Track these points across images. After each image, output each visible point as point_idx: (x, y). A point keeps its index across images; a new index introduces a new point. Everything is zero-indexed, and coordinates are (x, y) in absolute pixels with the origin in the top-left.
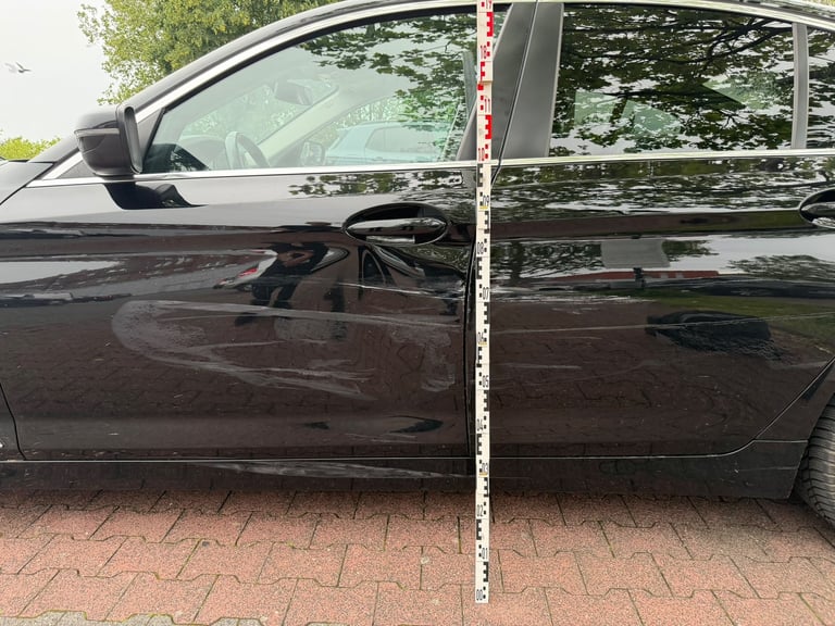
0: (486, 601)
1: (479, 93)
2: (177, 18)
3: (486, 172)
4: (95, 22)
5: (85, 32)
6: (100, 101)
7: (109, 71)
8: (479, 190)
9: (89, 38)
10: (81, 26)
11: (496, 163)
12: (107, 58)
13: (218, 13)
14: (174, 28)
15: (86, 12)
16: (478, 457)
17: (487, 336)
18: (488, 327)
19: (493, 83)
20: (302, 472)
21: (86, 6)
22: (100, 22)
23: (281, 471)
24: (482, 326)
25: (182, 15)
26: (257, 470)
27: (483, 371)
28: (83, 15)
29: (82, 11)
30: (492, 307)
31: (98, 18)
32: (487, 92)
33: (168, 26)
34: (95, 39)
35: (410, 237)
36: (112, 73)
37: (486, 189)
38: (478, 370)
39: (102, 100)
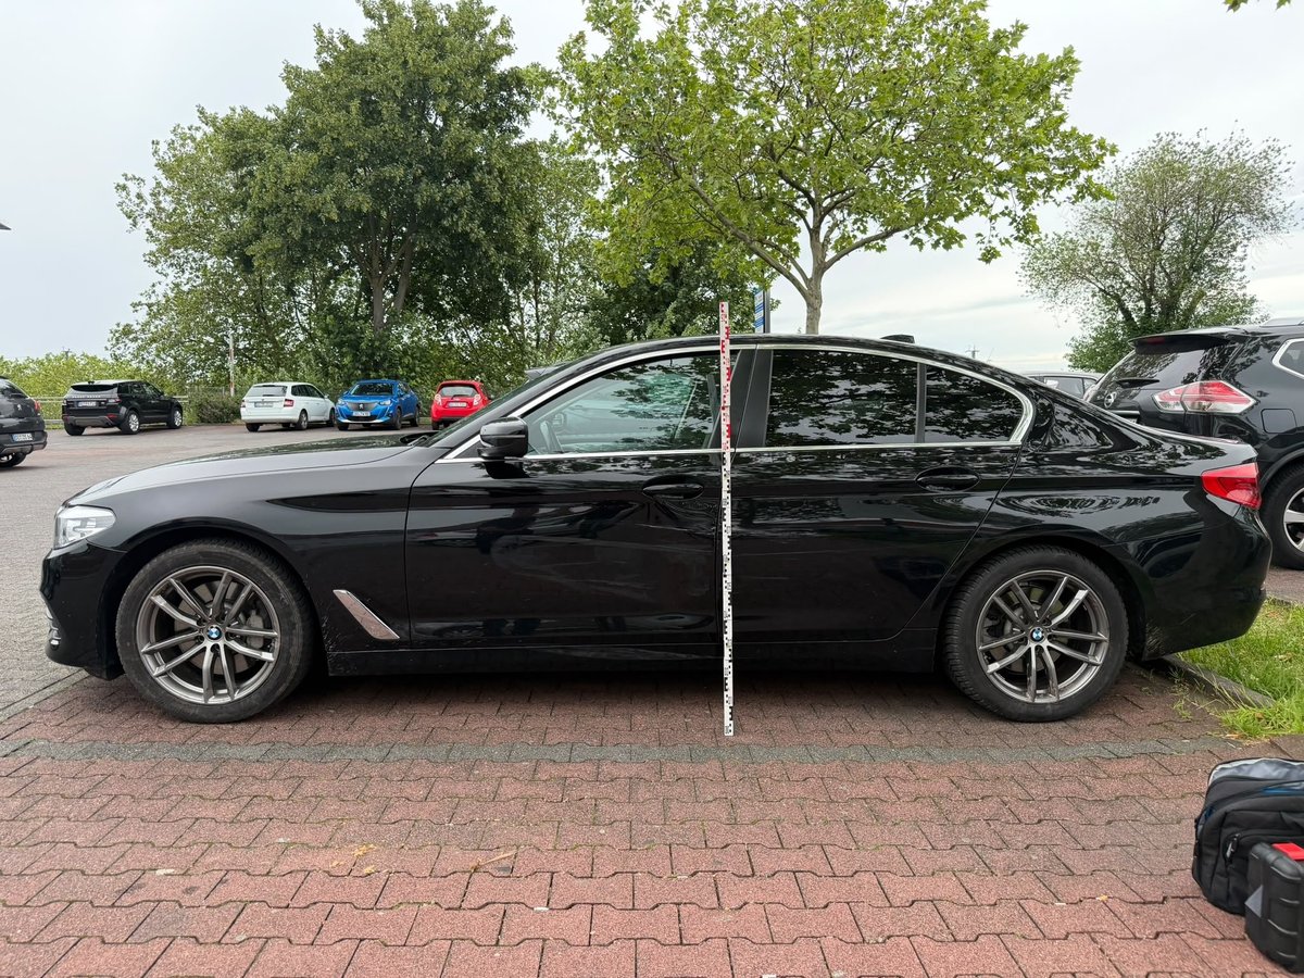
0: (731, 734)
1: (722, 412)
2: (268, 198)
3: (728, 457)
4: (139, 196)
5: (126, 214)
6: (134, 305)
7: (155, 264)
8: (723, 467)
9: (131, 221)
10: (120, 204)
11: (733, 450)
12: (153, 247)
13: (328, 194)
14: (262, 212)
15: (129, 184)
16: (725, 636)
17: (729, 557)
18: (730, 551)
19: (731, 407)
20: (604, 655)
21: (130, 176)
22: (148, 197)
23: (591, 655)
24: (726, 551)
25: (277, 196)
26: (574, 654)
27: (727, 580)
28: (124, 188)
29: (122, 181)
30: (733, 539)
31: (146, 192)
32: (727, 411)
33: (254, 209)
34: (139, 220)
35: (680, 495)
36: (159, 267)
37: (728, 466)
38: (724, 579)
39: (140, 304)
